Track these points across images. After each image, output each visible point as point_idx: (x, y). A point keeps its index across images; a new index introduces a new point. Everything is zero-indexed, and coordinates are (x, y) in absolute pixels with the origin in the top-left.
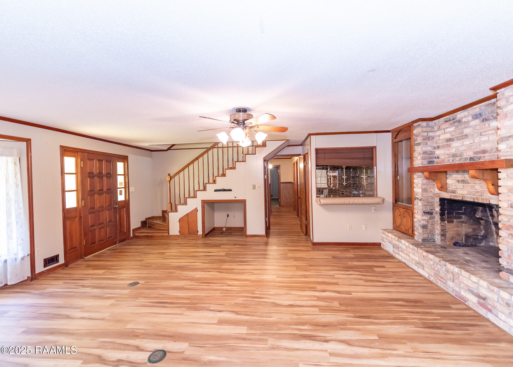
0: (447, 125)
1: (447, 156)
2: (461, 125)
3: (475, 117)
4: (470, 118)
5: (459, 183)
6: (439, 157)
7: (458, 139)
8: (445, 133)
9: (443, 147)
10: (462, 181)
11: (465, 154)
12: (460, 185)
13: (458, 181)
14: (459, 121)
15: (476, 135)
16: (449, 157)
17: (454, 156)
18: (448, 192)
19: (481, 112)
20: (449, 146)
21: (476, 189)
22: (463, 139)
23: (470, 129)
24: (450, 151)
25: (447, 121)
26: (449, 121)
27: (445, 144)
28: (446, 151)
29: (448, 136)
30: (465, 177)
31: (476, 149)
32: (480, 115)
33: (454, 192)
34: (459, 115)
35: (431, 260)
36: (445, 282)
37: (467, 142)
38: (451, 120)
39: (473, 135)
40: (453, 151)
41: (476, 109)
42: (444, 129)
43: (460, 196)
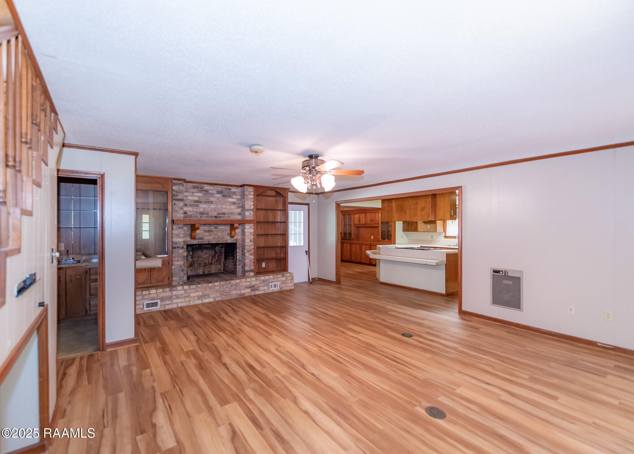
0: (195, 190)
1: (195, 213)
2: (208, 194)
3: (219, 192)
4: (215, 192)
5: (206, 232)
6: (186, 212)
7: (205, 202)
8: (192, 196)
9: (191, 206)
10: (208, 230)
11: (210, 213)
12: (207, 234)
13: (205, 231)
14: (207, 191)
15: (218, 203)
16: (197, 214)
17: (202, 213)
18: (197, 239)
19: (222, 191)
20: (197, 206)
21: (218, 235)
22: (209, 203)
23: (215, 198)
24: (198, 210)
25: (195, 188)
26: (197, 188)
27: (192, 203)
28: (194, 209)
29: (196, 199)
30: (211, 228)
31: (219, 211)
32: (222, 192)
33: (202, 239)
34: (206, 187)
35: (217, 286)
36: (230, 293)
37: (212, 206)
38: (199, 188)
39: (216, 203)
40: (201, 210)
41: (220, 188)
42: (193, 193)
43: (207, 241)
